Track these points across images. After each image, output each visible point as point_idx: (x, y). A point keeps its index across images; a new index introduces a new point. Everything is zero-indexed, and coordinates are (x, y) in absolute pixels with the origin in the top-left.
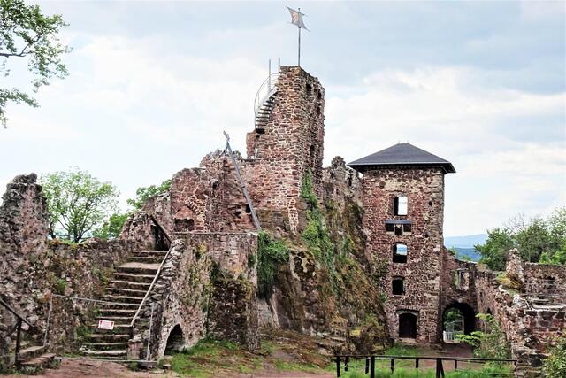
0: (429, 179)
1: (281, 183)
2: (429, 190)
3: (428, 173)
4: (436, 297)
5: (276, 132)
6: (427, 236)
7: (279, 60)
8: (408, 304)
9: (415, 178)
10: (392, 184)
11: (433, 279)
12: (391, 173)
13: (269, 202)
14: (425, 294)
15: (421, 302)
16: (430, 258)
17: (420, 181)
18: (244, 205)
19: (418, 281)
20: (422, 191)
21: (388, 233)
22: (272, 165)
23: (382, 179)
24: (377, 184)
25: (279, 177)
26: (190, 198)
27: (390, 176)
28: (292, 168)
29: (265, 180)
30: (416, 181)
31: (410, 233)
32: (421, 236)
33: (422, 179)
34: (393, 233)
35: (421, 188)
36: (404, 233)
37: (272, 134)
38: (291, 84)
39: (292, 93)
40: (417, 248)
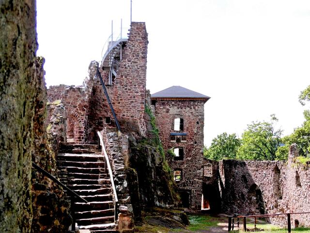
0: (196, 107)
1: (132, 102)
2: (197, 114)
3: (196, 103)
4: (201, 181)
5: (129, 66)
6: (196, 143)
7: (122, 19)
8: (185, 186)
9: (188, 107)
10: (174, 110)
11: (199, 169)
12: (173, 103)
13: (124, 115)
14: (195, 179)
15: (192, 184)
16: (198, 157)
17: (191, 108)
18: (105, 117)
19: (190, 171)
20: (192, 115)
21: (172, 141)
22: (126, 89)
23: (168, 107)
24: (165, 110)
25: (131, 97)
26: (75, 109)
27: (172, 105)
28: (141, 92)
29: (121, 100)
30: (189, 109)
31: (185, 141)
32: (192, 143)
33: (192, 107)
34: (175, 141)
35: (192, 113)
36: (182, 141)
37: (126, 68)
38: (139, 34)
39: (140, 40)
40: (190, 150)
